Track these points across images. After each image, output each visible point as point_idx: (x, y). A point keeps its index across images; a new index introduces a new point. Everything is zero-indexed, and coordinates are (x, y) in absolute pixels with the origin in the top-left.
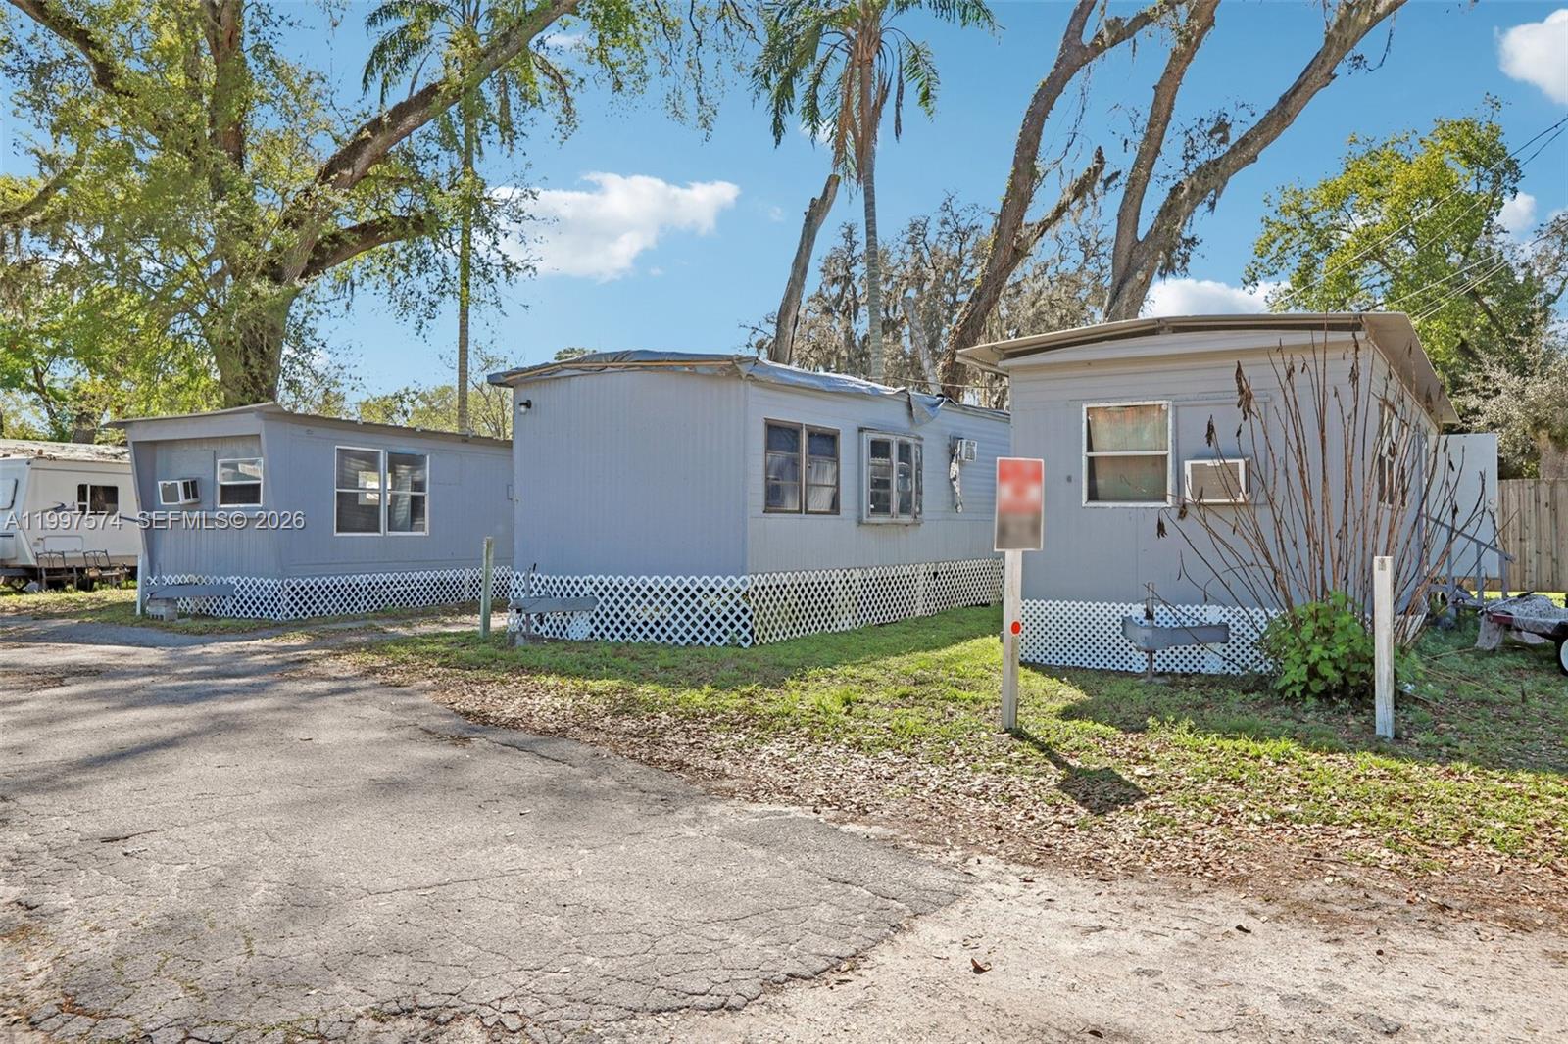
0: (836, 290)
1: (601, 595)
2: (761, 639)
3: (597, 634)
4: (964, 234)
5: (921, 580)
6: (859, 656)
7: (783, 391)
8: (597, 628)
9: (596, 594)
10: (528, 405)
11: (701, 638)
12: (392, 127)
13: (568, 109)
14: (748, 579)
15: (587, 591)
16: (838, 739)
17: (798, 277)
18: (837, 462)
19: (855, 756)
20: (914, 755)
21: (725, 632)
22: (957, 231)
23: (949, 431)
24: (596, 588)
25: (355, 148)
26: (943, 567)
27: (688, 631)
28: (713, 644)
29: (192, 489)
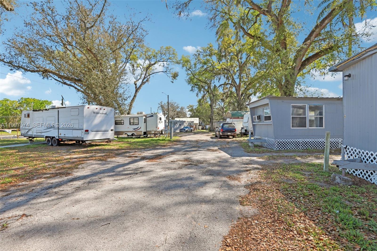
10: (349, 76)
12: (321, 26)
25: (310, 35)
29: (259, 118)
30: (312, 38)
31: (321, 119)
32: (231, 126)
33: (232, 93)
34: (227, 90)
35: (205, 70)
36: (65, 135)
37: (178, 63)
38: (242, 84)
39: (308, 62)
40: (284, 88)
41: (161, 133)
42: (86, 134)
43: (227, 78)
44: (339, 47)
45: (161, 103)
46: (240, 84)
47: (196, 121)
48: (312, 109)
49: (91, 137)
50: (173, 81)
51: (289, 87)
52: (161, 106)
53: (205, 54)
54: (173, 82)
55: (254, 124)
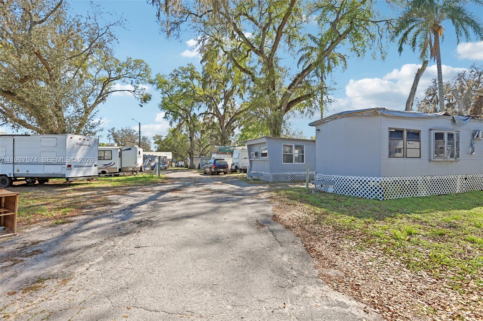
0: (430, 97)
1: (336, 181)
2: (386, 198)
3: (335, 191)
4: (480, 73)
5: (459, 180)
6: (425, 208)
7: (394, 118)
8: (335, 190)
9: (335, 180)
10: (319, 130)
11: (366, 196)
12: (302, 75)
13: (345, 65)
14: (382, 179)
15: (332, 179)
16: (398, 256)
17: (413, 91)
18: (419, 141)
19: (405, 269)
20: (441, 279)
21: (374, 195)
22: (477, 73)
23: (473, 129)
24: (335, 179)
25: (294, 82)
26: (469, 176)
27: (361, 193)
28: (370, 198)
29: (256, 154)
30: (296, 85)
31: (303, 156)
32: (222, 162)
33: (214, 124)
34: (208, 121)
35: (183, 94)
36: (28, 171)
37: (151, 82)
38: (227, 115)
39: (292, 104)
40: (274, 128)
41: (140, 169)
42: (68, 170)
43: (210, 107)
44: (314, 95)
45: (113, 129)
46: (224, 115)
47: (169, 155)
48: (297, 147)
49: (73, 174)
50: (141, 104)
51: (277, 126)
52: (113, 134)
53: (184, 75)
54: (142, 106)
55: (251, 159)
